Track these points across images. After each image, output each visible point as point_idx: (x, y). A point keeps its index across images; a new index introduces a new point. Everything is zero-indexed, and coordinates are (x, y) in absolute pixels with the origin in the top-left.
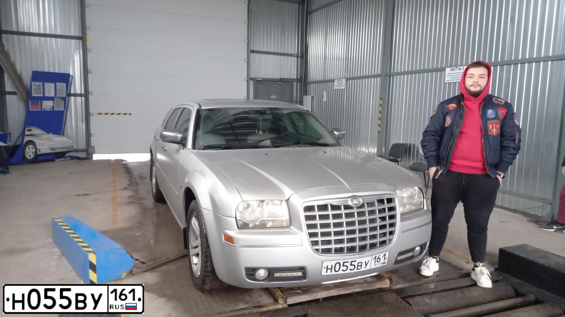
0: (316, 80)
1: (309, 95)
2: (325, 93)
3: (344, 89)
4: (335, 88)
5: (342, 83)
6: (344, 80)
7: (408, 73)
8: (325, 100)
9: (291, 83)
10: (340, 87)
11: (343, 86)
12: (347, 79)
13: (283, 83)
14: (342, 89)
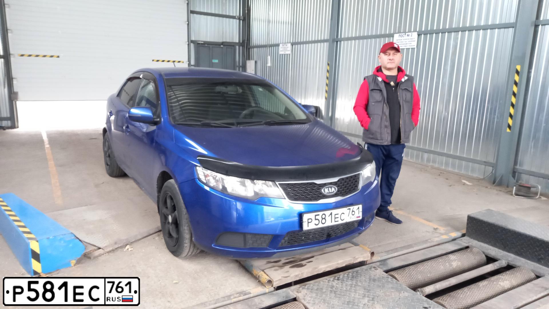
0: (259, 44)
1: (252, 59)
2: (269, 57)
3: (290, 55)
4: (281, 53)
5: (287, 47)
6: (289, 45)
7: (355, 38)
8: (269, 64)
9: (233, 47)
10: (285, 52)
11: (289, 51)
12: (292, 44)
13: (225, 47)
14: (287, 55)
